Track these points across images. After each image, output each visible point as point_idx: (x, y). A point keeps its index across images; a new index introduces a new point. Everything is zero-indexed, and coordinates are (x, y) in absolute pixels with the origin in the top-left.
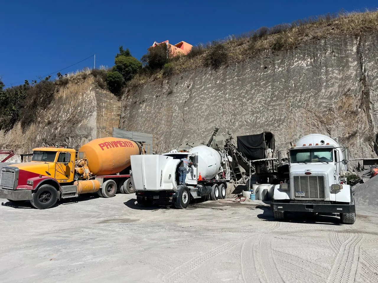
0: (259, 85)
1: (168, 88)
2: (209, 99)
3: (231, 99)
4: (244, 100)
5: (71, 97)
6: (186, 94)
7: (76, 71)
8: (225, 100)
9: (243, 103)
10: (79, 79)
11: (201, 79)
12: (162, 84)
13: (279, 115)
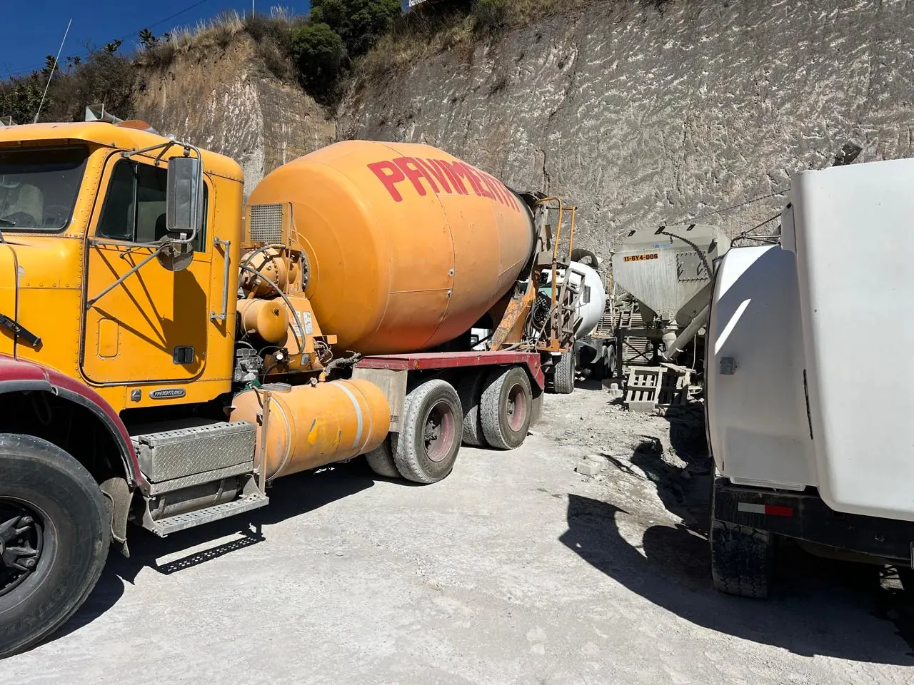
0: (824, 50)
1: (491, 71)
2: (637, 104)
3: (716, 102)
4: (768, 103)
5: (184, 106)
6: (553, 90)
7: (199, 23)
8: (696, 106)
9: (762, 113)
10: (207, 47)
11: (608, 38)
12: (470, 61)
13: (900, 153)
